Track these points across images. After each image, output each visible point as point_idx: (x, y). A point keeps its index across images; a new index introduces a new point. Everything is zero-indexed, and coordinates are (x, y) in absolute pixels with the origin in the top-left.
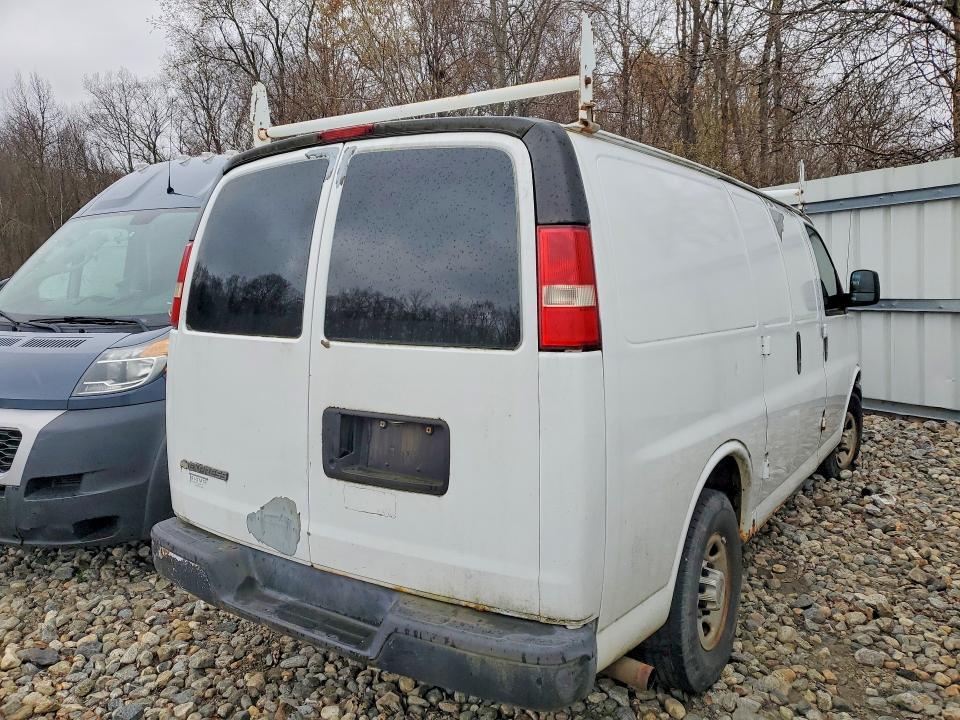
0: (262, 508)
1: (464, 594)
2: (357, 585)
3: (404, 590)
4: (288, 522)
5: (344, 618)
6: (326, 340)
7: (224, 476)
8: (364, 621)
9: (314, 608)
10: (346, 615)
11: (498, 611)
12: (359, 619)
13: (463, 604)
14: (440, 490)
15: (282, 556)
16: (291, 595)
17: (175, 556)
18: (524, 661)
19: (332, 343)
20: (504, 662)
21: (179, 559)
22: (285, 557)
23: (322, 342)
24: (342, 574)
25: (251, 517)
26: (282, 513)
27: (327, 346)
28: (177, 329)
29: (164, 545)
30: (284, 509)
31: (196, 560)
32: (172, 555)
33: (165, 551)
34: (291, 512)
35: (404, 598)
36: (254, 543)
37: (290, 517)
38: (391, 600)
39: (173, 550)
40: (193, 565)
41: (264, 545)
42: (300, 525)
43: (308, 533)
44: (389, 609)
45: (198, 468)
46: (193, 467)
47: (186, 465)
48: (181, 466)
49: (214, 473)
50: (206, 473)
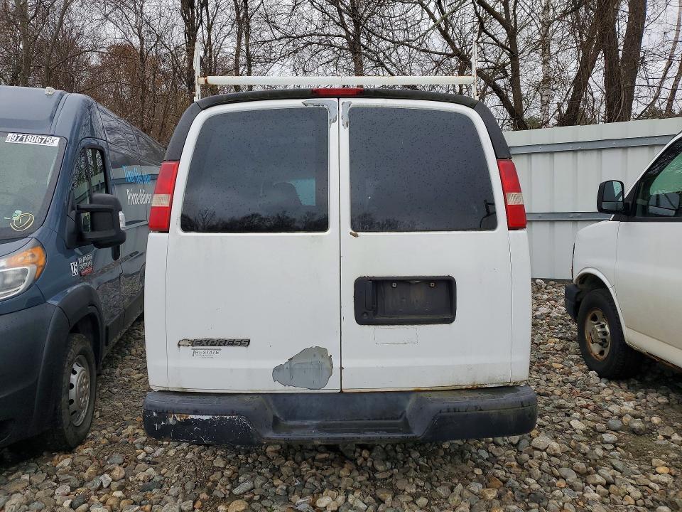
0: (290, 360)
1: (466, 381)
2: (377, 396)
4: (320, 364)
5: (369, 421)
6: (353, 232)
7: (246, 343)
8: (386, 419)
9: (340, 422)
10: (369, 419)
11: (486, 386)
12: (381, 419)
13: (464, 387)
14: (450, 320)
15: (312, 391)
17: (201, 417)
18: (523, 406)
19: (359, 233)
20: (512, 410)
21: (205, 418)
23: (351, 233)
24: (370, 391)
25: (277, 369)
26: (317, 359)
27: (356, 236)
28: (168, 232)
29: (180, 412)
30: (315, 356)
31: (233, 413)
32: (195, 417)
33: (180, 417)
34: (322, 356)
35: (422, 394)
36: (279, 388)
37: (322, 360)
38: (408, 399)
39: (196, 412)
40: (228, 418)
41: (291, 388)
42: (332, 364)
43: (341, 368)
44: (409, 405)
45: (207, 343)
46: (200, 343)
47: (188, 344)
48: (179, 345)
49: (232, 343)
50: (220, 345)
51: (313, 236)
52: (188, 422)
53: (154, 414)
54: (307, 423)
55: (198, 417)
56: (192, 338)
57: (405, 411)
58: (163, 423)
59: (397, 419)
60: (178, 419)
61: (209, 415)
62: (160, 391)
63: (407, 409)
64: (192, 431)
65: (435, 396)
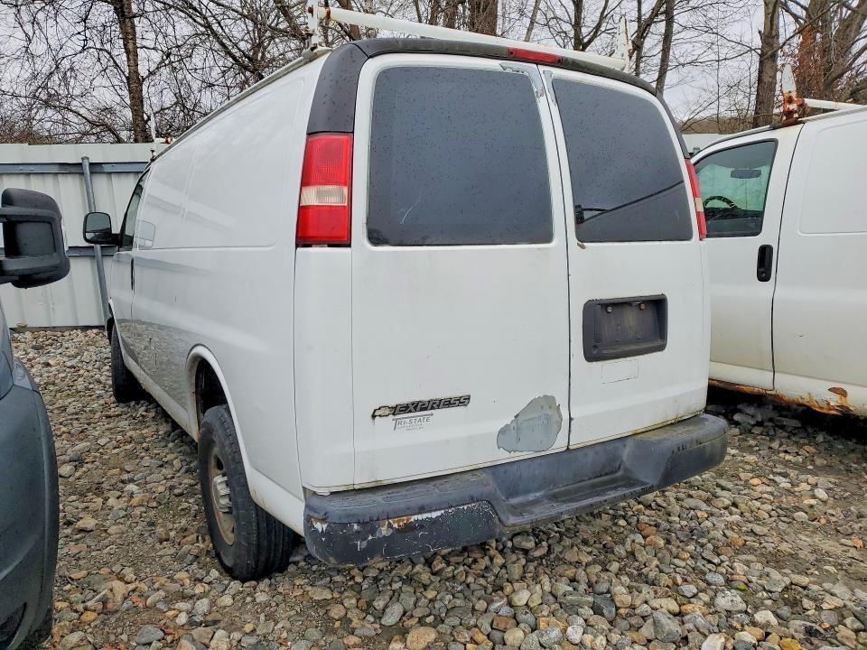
0: (516, 417)
2: (598, 448)
3: (639, 431)
4: (548, 418)
5: (591, 481)
6: (579, 243)
7: (463, 401)
8: (606, 474)
9: (563, 489)
10: (590, 479)
11: (684, 418)
12: (601, 476)
13: (669, 423)
14: (661, 347)
15: (538, 454)
16: (538, 490)
17: (429, 515)
19: (587, 244)
21: (434, 515)
22: (543, 453)
23: (578, 245)
24: (595, 442)
25: (502, 431)
26: (544, 411)
27: (583, 247)
28: (349, 246)
29: (397, 515)
30: (542, 407)
31: (472, 500)
32: (420, 517)
33: (398, 522)
34: (550, 407)
35: (639, 436)
36: (503, 457)
37: (550, 413)
38: (625, 446)
39: (422, 510)
40: (465, 507)
41: (517, 454)
42: (560, 416)
43: (571, 419)
44: (626, 453)
45: (415, 408)
46: (405, 409)
47: (387, 412)
48: (374, 416)
49: (448, 403)
50: (432, 408)
51: (539, 249)
52: (409, 528)
53: (356, 527)
54: (531, 497)
55: (425, 516)
56: (393, 404)
57: (622, 461)
58: (370, 538)
59: (616, 472)
60: (396, 526)
61: (440, 509)
62: (332, 493)
63: (624, 459)
64: (416, 538)
65: (653, 437)
